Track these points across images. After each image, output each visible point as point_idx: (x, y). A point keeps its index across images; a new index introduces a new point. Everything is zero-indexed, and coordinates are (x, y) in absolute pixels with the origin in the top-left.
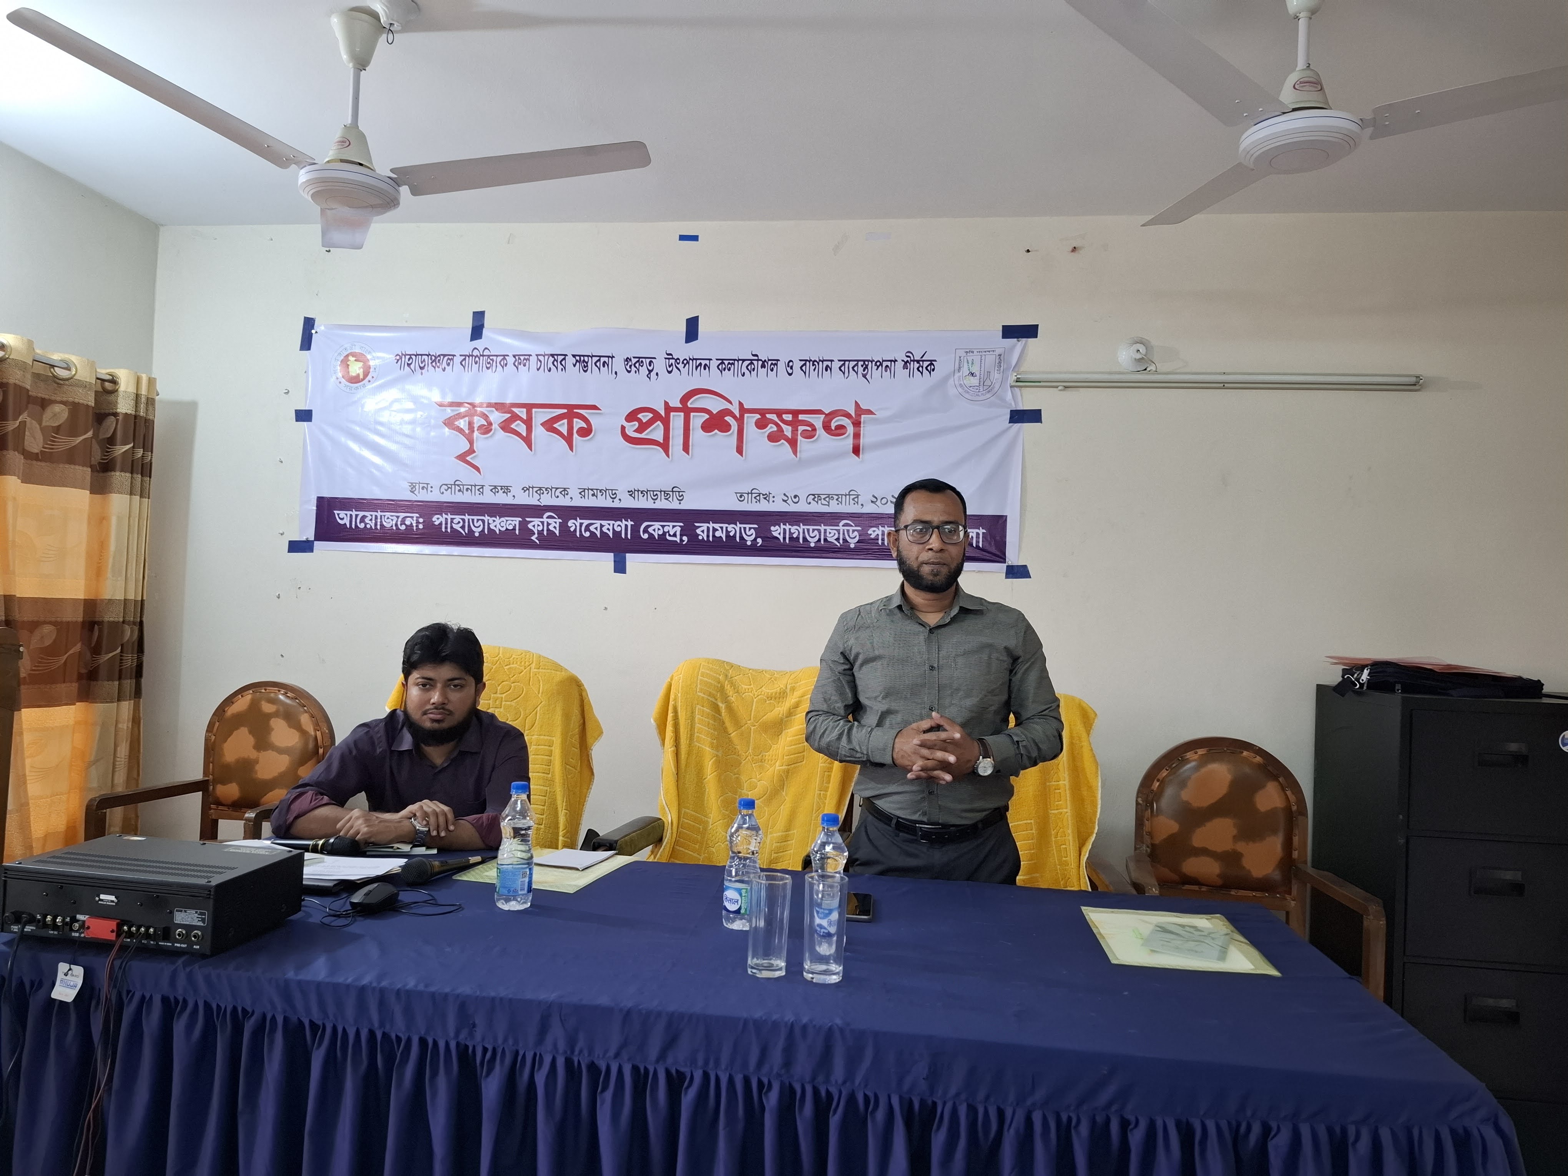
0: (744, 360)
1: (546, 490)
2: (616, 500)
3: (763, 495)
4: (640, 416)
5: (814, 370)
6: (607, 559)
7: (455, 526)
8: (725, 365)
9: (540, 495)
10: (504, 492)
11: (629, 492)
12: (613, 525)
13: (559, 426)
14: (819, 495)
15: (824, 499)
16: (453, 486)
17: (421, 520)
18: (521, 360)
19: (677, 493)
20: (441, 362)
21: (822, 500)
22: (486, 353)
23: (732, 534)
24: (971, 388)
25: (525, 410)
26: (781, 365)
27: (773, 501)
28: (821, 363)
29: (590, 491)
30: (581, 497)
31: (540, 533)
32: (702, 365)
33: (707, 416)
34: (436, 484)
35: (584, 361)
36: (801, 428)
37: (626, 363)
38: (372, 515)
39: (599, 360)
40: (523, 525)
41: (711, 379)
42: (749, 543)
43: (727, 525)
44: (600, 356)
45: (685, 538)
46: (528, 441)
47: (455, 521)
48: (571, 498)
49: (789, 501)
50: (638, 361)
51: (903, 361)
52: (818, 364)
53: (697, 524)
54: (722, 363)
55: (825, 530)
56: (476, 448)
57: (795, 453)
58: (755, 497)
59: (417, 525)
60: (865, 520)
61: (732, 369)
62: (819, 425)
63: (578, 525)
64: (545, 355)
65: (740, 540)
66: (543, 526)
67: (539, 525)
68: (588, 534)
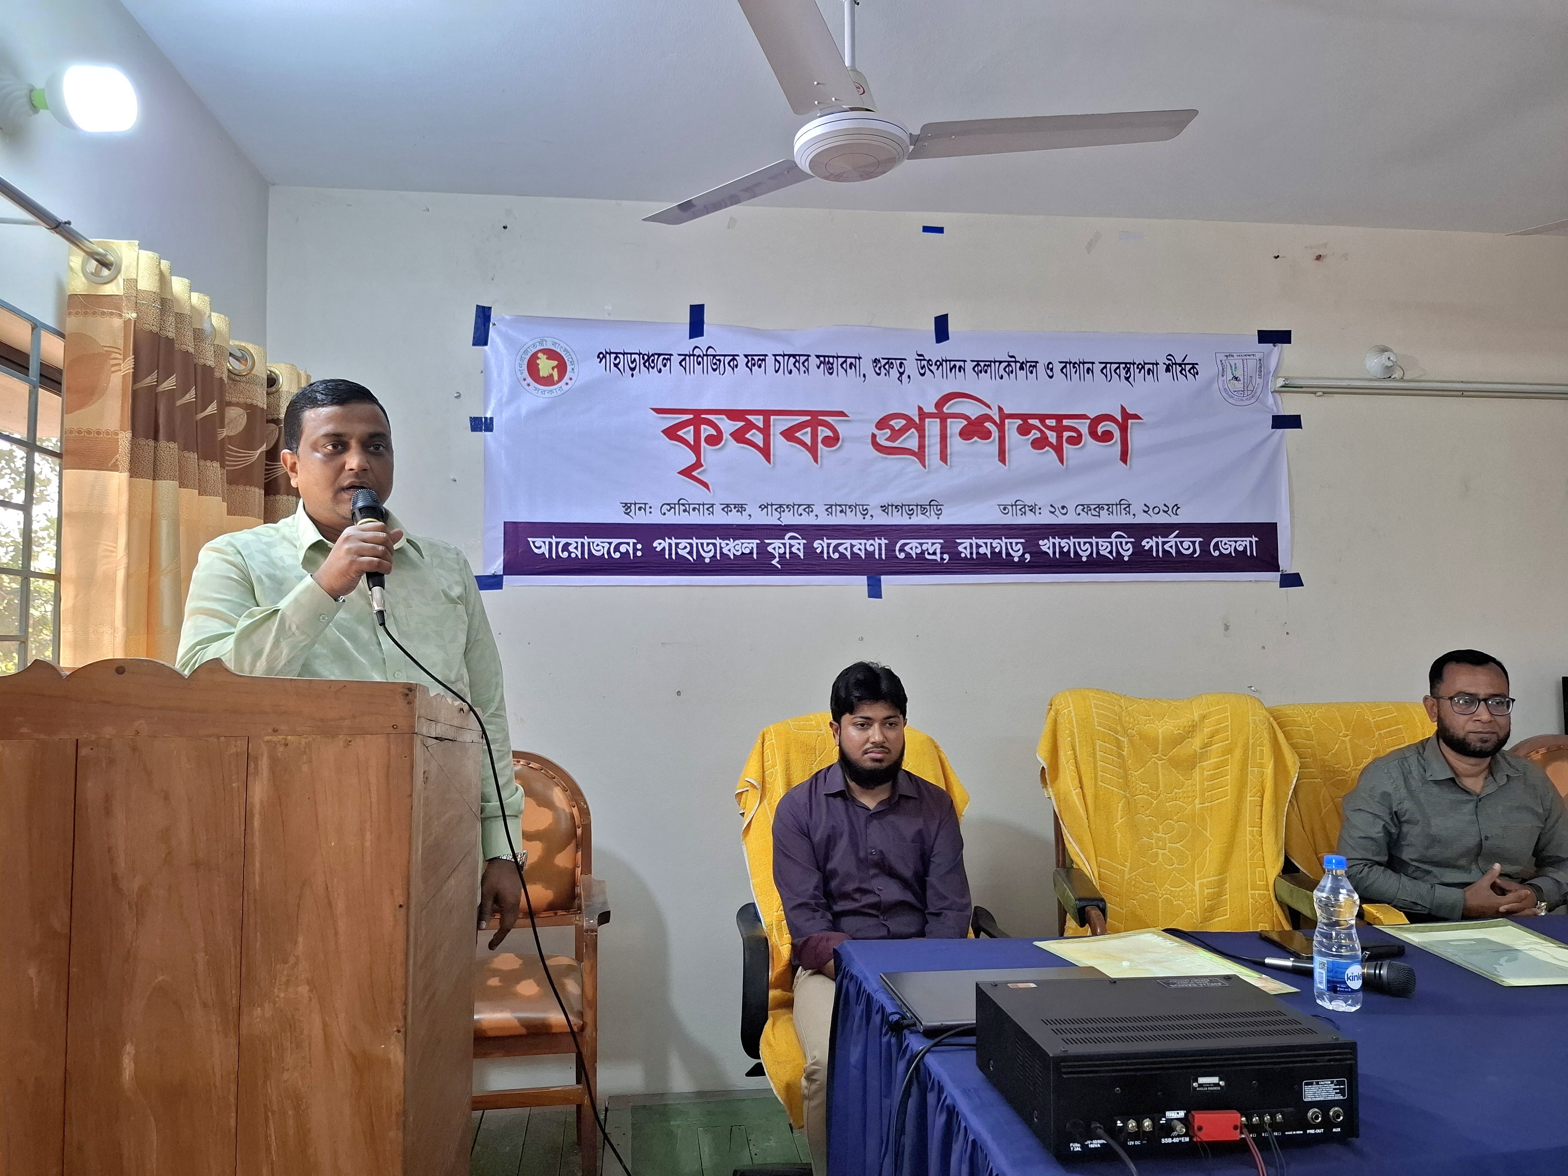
0: (1000, 362)
1: (787, 507)
2: (868, 517)
3: (1029, 507)
4: (892, 423)
5: (1076, 372)
6: (862, 581)
7: (680, 552)
8: (982, 367)
9: (780, 513)
10: (738, 511)
11: (882, 507)
12: (865, 544)
13: (802, 434)
14: (1088, 506)
15: (1094, 509)
16: (677, 506)
17: (639, 546)
18: (755, 361)
19: (935, 507)
20: (655, 361)
21: (1092, 511)
22: (710, 352)
23: (997, 550)
24: (1235, 393)
25: (761, 417)
26: (1041, 367)
27: (1040, 513)
28: (1081, 365)
29: (837, 507)
30: (828, 515)
31: (782, 556)
32: (957, 367)
33: (965, 423)
34: (656, 503)
35: (829, 362)
36: (1066, 434)
37: (875, 364)
38: (577, 543)
39: (845, 361)
40: (762, 548)
41: (965, 382)
42: (1016, 559)
43: (991, 541)
44: (846, 357)
45: (946, 556)
46: (766, 452)
47: (681, 546)
48: (816, 516)
49: (1057, 513)
50: (887, 363)
51: (1165, 364)
52: (1079, 366)
53: (958, 541)
54: (978, 365)
55: (1097, 543)
56: (704, 461)
57: (1062, 461)
58: (1020, 510)
59: (634, 553)
60: (1138, 531)
61: (989, 371)
62: (1084, 430)
63: (825, 546)
64: (784, 356)
65: (1006, 556)
66: (785, 548)
67: (779, 547)
68: (836, 556)
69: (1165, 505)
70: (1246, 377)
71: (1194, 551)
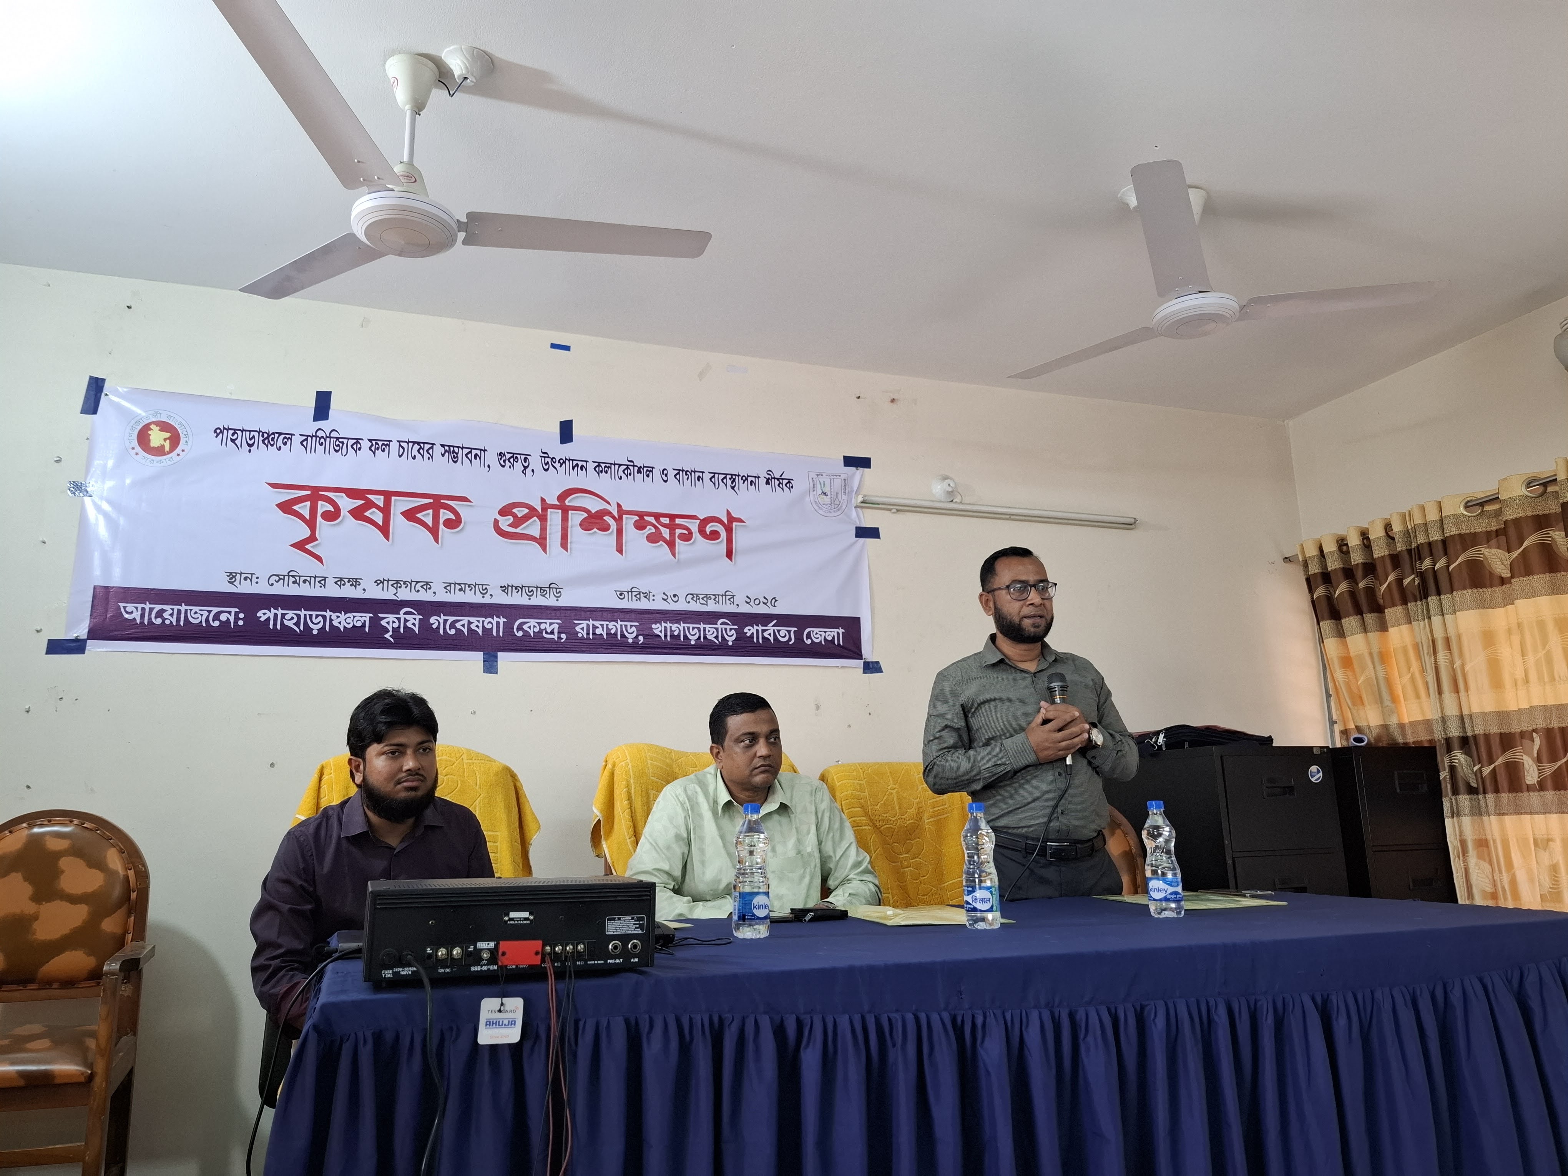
0: (620, 465)
1: (404, 584)
2: (487, 596)
3: (643, 593)
4: (515, 510)
5: (688, 479)
6: (478, 657)
7: (286, 622)
8: (602, 468)
9: (397, 589)
10: (351, 585)
11: (501, 587)
12: (483, 622)
13: (423, 516)
14: (697, 595)
15: (703, 599)
16: (286, 578)
17: (241, 616)
18: (379, 445)
19: (554, 590)
20: (275, 440)
21: (701, 599)
22: (334, 434)
23: (613, 632)
24: (824, 506)
25: (382, 497)
26: (656, 473)
27: (653, 600)
28: (693, 473)
29: (457, 585)
30: (447, 592)
31: (396, 630)
32: (579, 466)
33: (586, 515)
34: (263, 574)
35: (454, 452)
36: (678, 532)
37: (500, 457)
38: (173, 609)
39: (470, 452)
40: (375, 622)
41: (588, 480)
42: (630, 641)
43: (608, 623)
44: (472, 449)
45: (563, 636)
46: (385, 530)
47: (287, 617)
48: (435, 593)
49: (669, 600)
50: (513, 457)
51: (765, 478)
52: (691, 474)
53: (576, 622)
54: (599, 466)
55: (705, 629)
56: (319, 535)
57: (674, 555)
58: (636, 596)
59: (236, 622)
60: (741, 620)
61: (609, 472)
62: (695, 529)
63: (442, 622)
64: (408, 442)
65: (621, 637)
66: (400, 622)
67: (394, 622)
68: (453, 632)
69: (765, 598)
70: (833, 493)
71: (790, 639)
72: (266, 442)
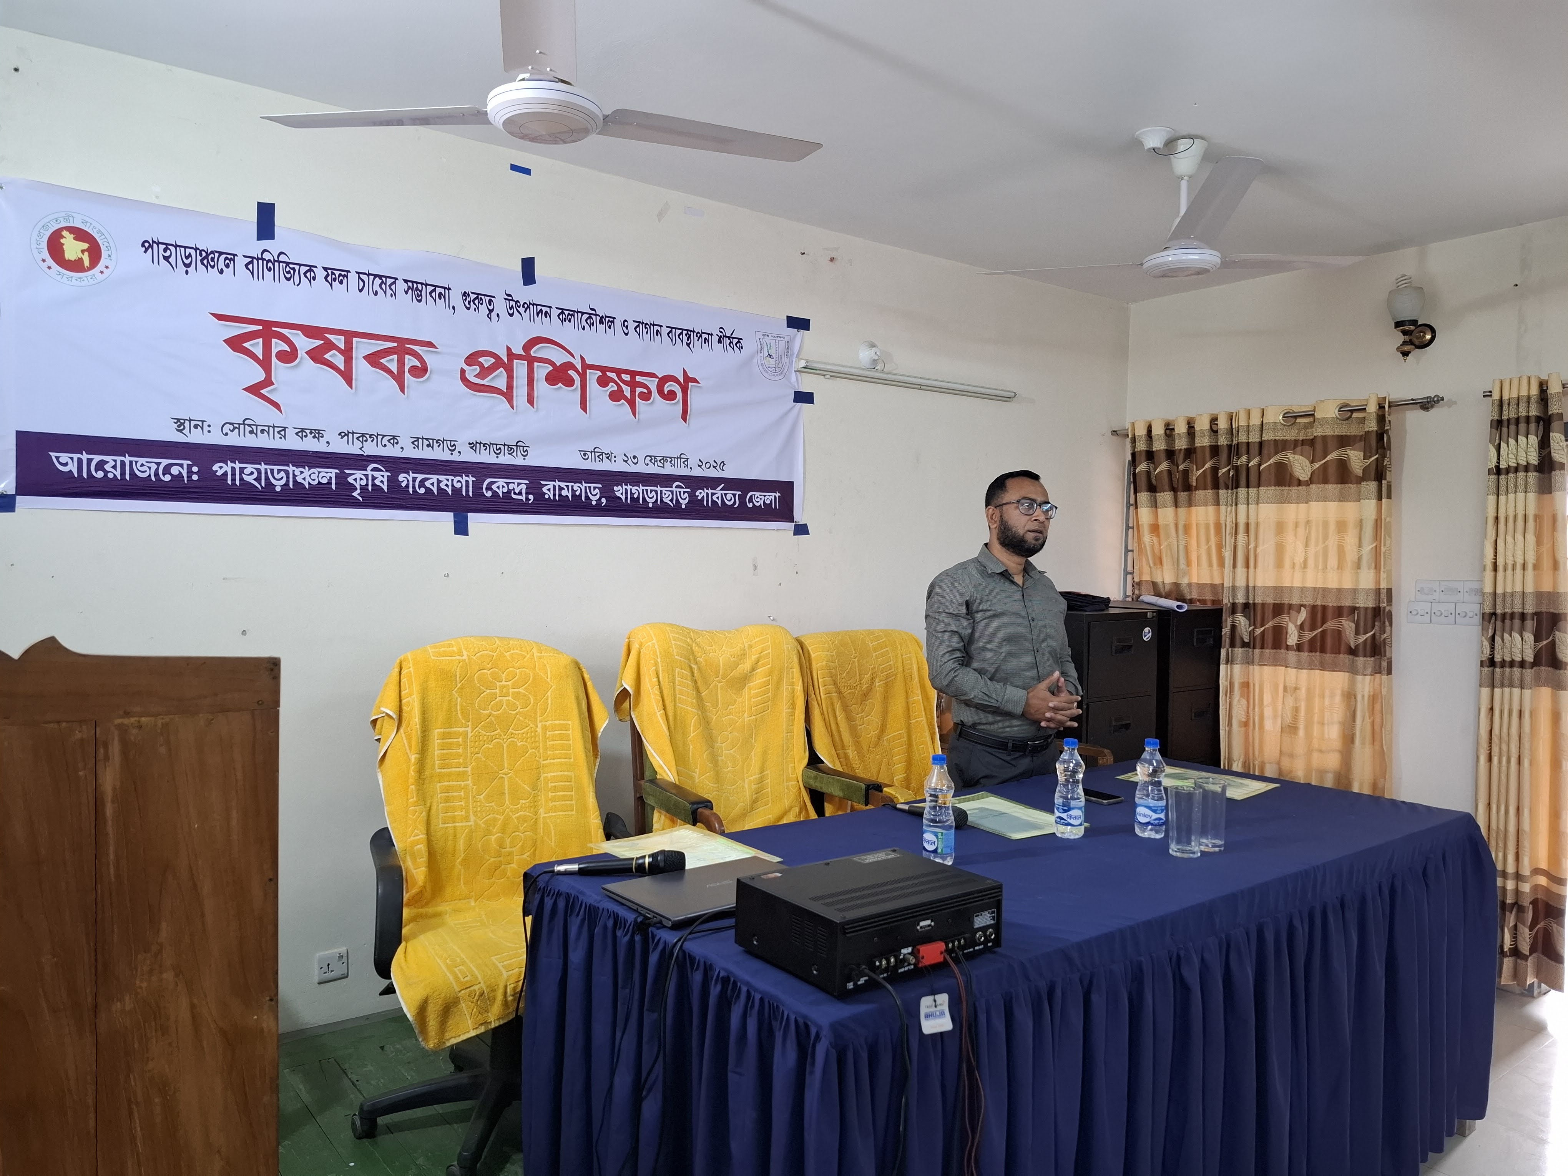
0: (583, 313)
1: (370, 437)
2: (455, 453)
3: (606, 454)
4: (481, 360)
5: (647, 333)
6: (448, 517)
7: (245, 478)
8: (566, 315)
9: (362, 443)
10: (314, 437)
11: (470, 444)
12: (452, 480)
13: (388, 361)
14: (655, 457)
15: (660, 461)
16: (242, 426)
17: (195, 469)
18: (336, 276)
19: (521, 448)
20: (216, 260)
21: (658, 462)
22: (283, 258)
23: (578, 493)
25: (343, 338)
26: (618, 323)
27: (615, 461)
28: (652, 327)
29: (424, 440)
30: (414, 448)
31: (364, 488)
32: (543, 312)
33: (551, 368)
34: (216, 422)
35: (417, 289)
36: (639, 390)
37: (464, 298)
38: (115, 461)
39: (434, 290)
40: (342, 479)
41: (550, 328)
42: (594, 503)
43: (573, 484)
44: (436, 286)
45: (531, 497)
46: (347, 376)
47: (246, 471)
48: (402, 448)
49: (629, 462)
50: (477, 298)
51: (717, 335)
52: (650, 327)
53: (543, 482)
54: (562, 313)
55: (661, 491)
56: (275, 379)
57: (634, 414)
58: (598, 456)
59: (189, 477)
60: (694, 483)
61: (572, 320)
62: (654, 388)
63: (411, 479)
64: (369, 275)
65: (585, 499)
66: (367, 479)
67: (361, 479)
68: (422, 491)
69: (715, 461)
71: (735, 502)
72: (205, 262)
